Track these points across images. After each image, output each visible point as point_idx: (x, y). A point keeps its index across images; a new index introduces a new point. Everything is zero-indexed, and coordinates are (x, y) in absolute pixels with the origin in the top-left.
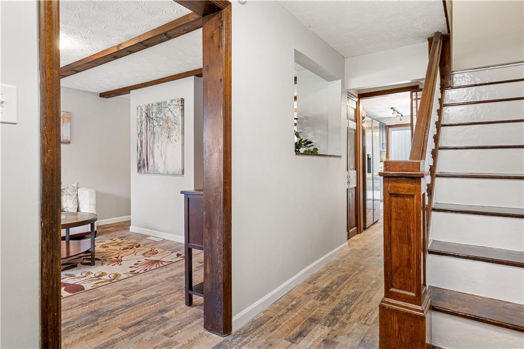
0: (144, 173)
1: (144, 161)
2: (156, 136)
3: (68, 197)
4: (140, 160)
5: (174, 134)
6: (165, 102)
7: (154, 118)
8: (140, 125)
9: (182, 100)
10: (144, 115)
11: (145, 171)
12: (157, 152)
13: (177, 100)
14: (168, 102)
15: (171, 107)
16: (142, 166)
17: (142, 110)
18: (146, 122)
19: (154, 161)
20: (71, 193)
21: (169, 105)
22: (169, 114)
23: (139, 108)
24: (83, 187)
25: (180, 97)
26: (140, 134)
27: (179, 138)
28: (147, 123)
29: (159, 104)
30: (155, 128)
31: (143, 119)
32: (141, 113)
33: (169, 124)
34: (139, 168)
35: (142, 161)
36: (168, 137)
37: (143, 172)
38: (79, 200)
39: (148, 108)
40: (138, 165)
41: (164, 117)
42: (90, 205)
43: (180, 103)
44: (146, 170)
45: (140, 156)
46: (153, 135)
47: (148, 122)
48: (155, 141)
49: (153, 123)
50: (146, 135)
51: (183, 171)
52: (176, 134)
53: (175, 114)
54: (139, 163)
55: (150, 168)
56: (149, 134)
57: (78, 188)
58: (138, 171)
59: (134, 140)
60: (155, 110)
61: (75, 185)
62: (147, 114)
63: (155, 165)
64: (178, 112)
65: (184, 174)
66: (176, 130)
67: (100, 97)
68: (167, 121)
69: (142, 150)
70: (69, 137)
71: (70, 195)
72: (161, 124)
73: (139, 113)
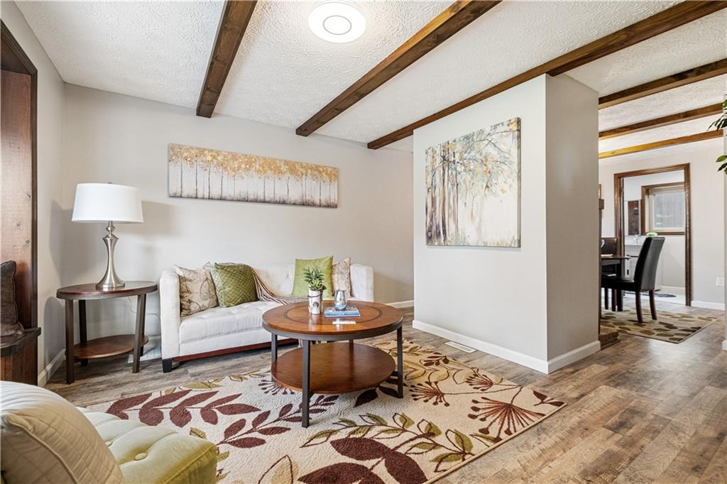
0: (439, 245)
1: (438, 227)
2: (462, 187)
3: (340, 276)
4: (431, 227)
5: (501, 179)
6: (481, 132)
7: (457, 160)
8: (431, 175)
9: (519, 121)
10: (439, 159)
11: (440, 242)
12: (462, 212)
13: (505, 124)
14: (488, 130)
15: (493, 137)
16: (435, 234)
17: (434, 151)
18: (442, 170)
19: (457, 227)
20: (342, 271)
21: (489, 134)
22: (490, 149)
23: (430, 151)
24: (356, 263)
25: (513, 118)
26: (431, 188)
27: (511, 186)
28: (444, 170)
29: (467, 137)
30: (459, 177)
31: (436, 166)
32: (433, 157)
33: (490, 166)
34: (429, 238)
35: (434, 228)
36: (487, 187)
37: (436, 244)
38: (352, 281)
39: (446, 148)
40: (427, 234)
41: (478, 156)
42: (367, 288)
43: (514, 127)
44: (443, 241)
45: (431, 220)
46: (455, 188)
47: (447, 168)
48: (459, 196)
49: (456, 169)
50: (441, 189)
51: (519, 241)
52: (505, 181)
53: (502, 147)
54: (429, 230)
55: (448, 238)
56: (448, 186)
57: (350, 265)
58: (428, 242)
59: (420, 198)
60: (459, 148)
61: (347, 260)
62: (444, 157)
63: (460, 232)
64: (508, 143)
65: (520, 246)
66: (505, 174)
67: (369, 148)
68: (483, 163)
69: (435, 211)
70: (336, 199)
71: (342, 273)
72: (472, 167)
73: (430, 158)
